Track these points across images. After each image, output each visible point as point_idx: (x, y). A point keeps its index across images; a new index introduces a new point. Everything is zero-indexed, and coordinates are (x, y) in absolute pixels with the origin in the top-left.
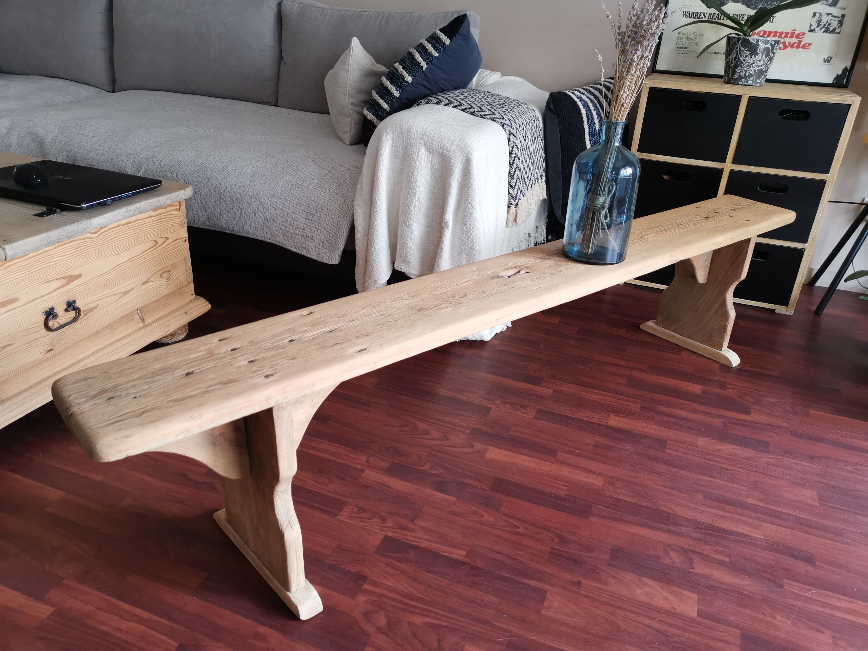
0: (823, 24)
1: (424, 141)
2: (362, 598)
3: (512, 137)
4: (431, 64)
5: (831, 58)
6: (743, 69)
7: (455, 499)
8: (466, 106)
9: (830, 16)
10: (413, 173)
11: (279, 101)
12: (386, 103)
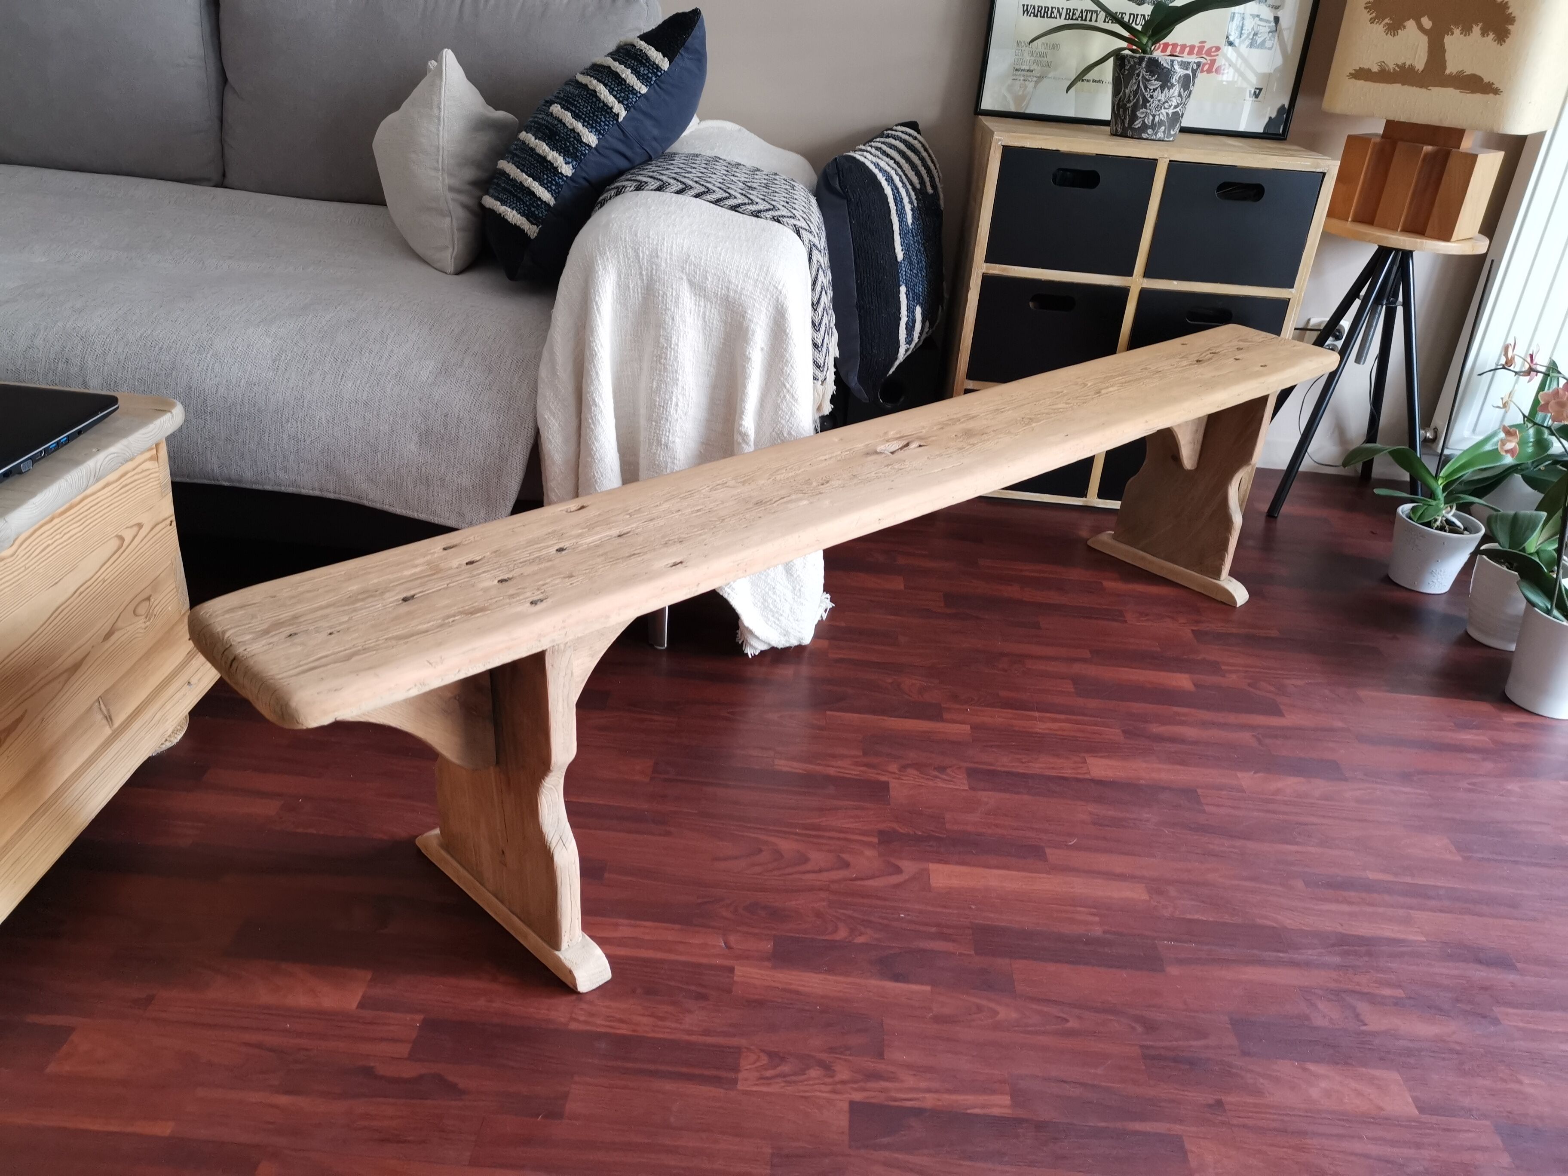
0: (1246, 32)
1: (688, 275)
3: (815, 252)
4: (635, 109)
5: (1260, 90)
6: (1149, 111)
7: (928, 988)
8: (720, 194)
9: (1258, 20)
10: (668, 340)
11: (228, 174)
12: (546, 189)
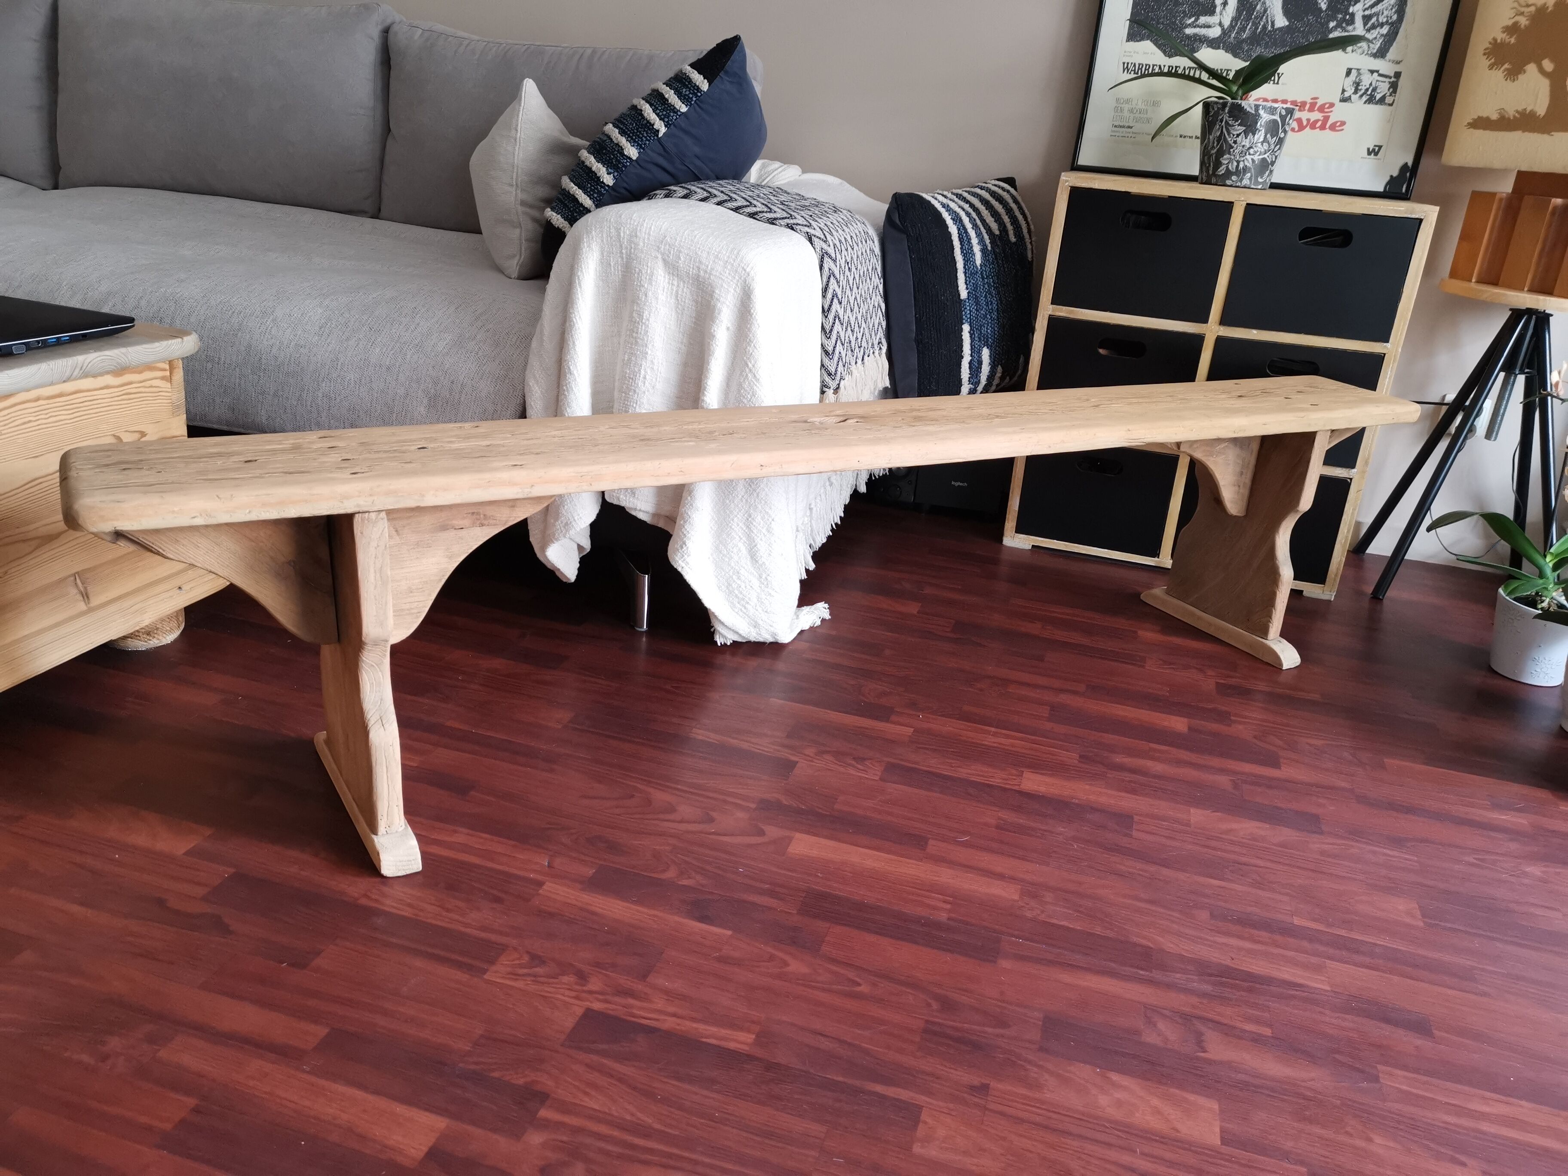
0: (1364, 88)
1: (663, 254)
2: (535, 1138)
3: (826, 259)
4: (674, 126)
5: (1380, 147)
6: (1233, 157)
7: (729, 933)
8: (741, 202)
9: (1375, 74)
10: (640, 316)
11: (382, 209)
12: (588, 196)
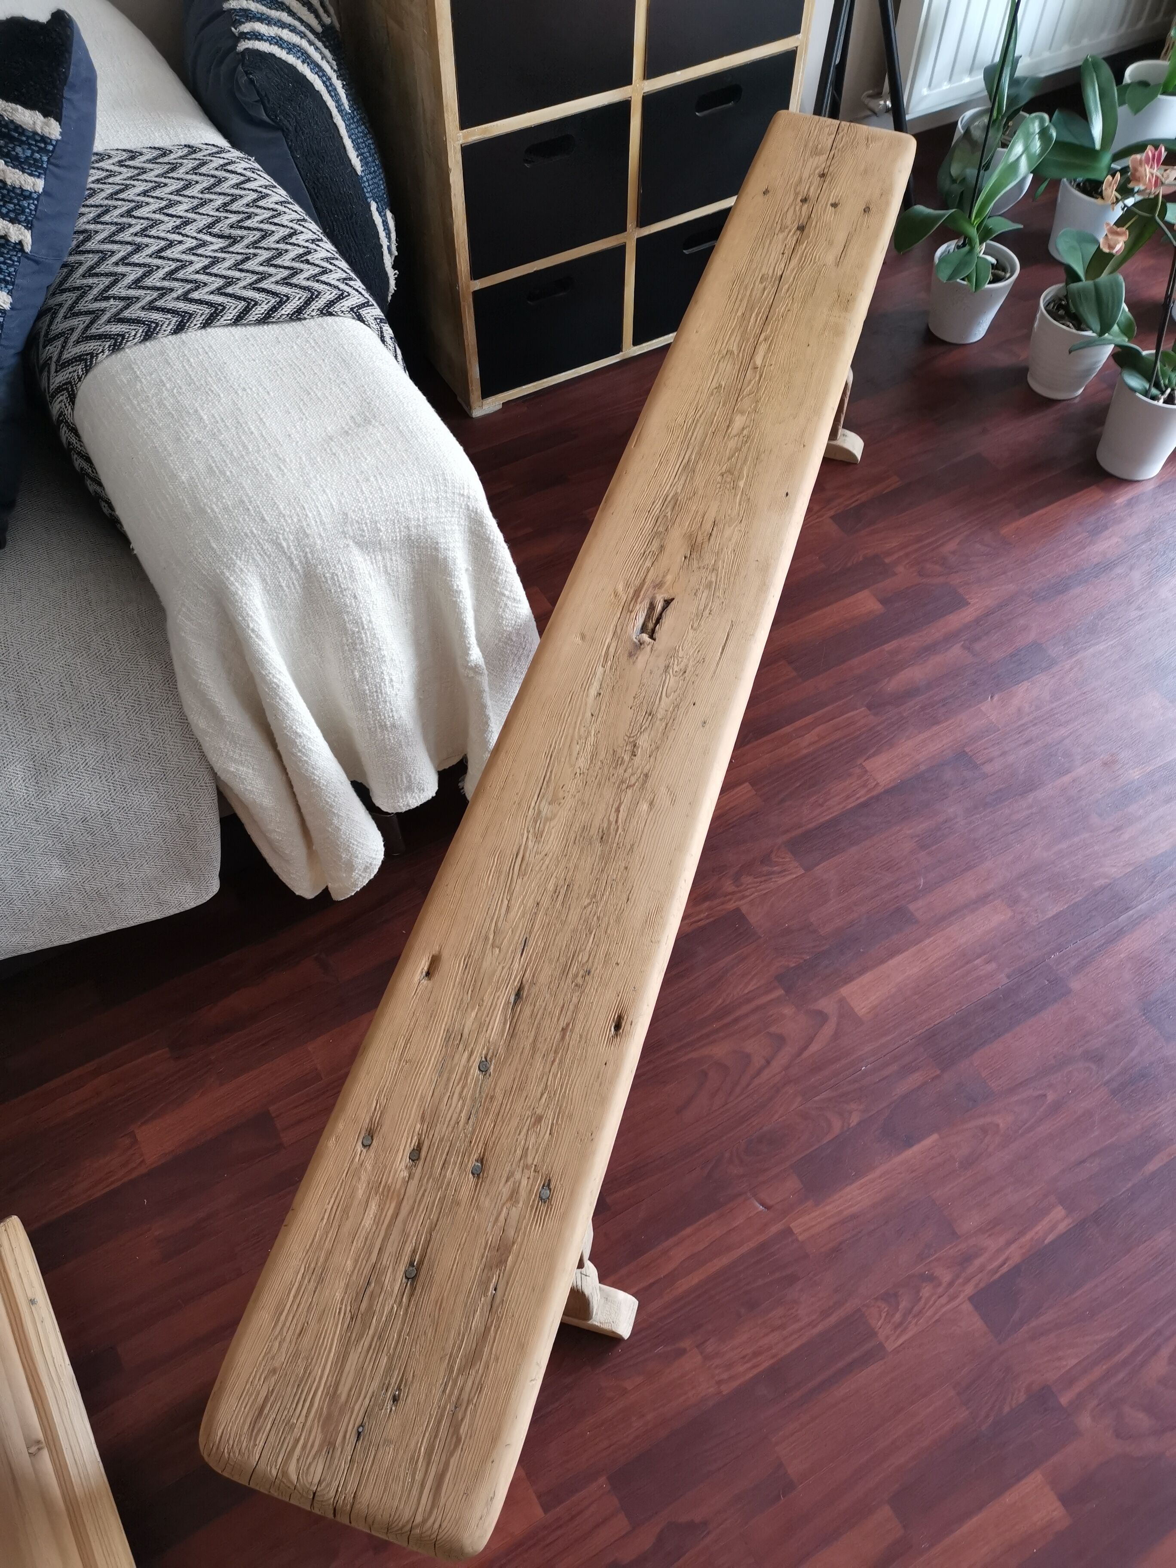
1: (354, 538)
7: (935, 1136)
8: (236, 306)
